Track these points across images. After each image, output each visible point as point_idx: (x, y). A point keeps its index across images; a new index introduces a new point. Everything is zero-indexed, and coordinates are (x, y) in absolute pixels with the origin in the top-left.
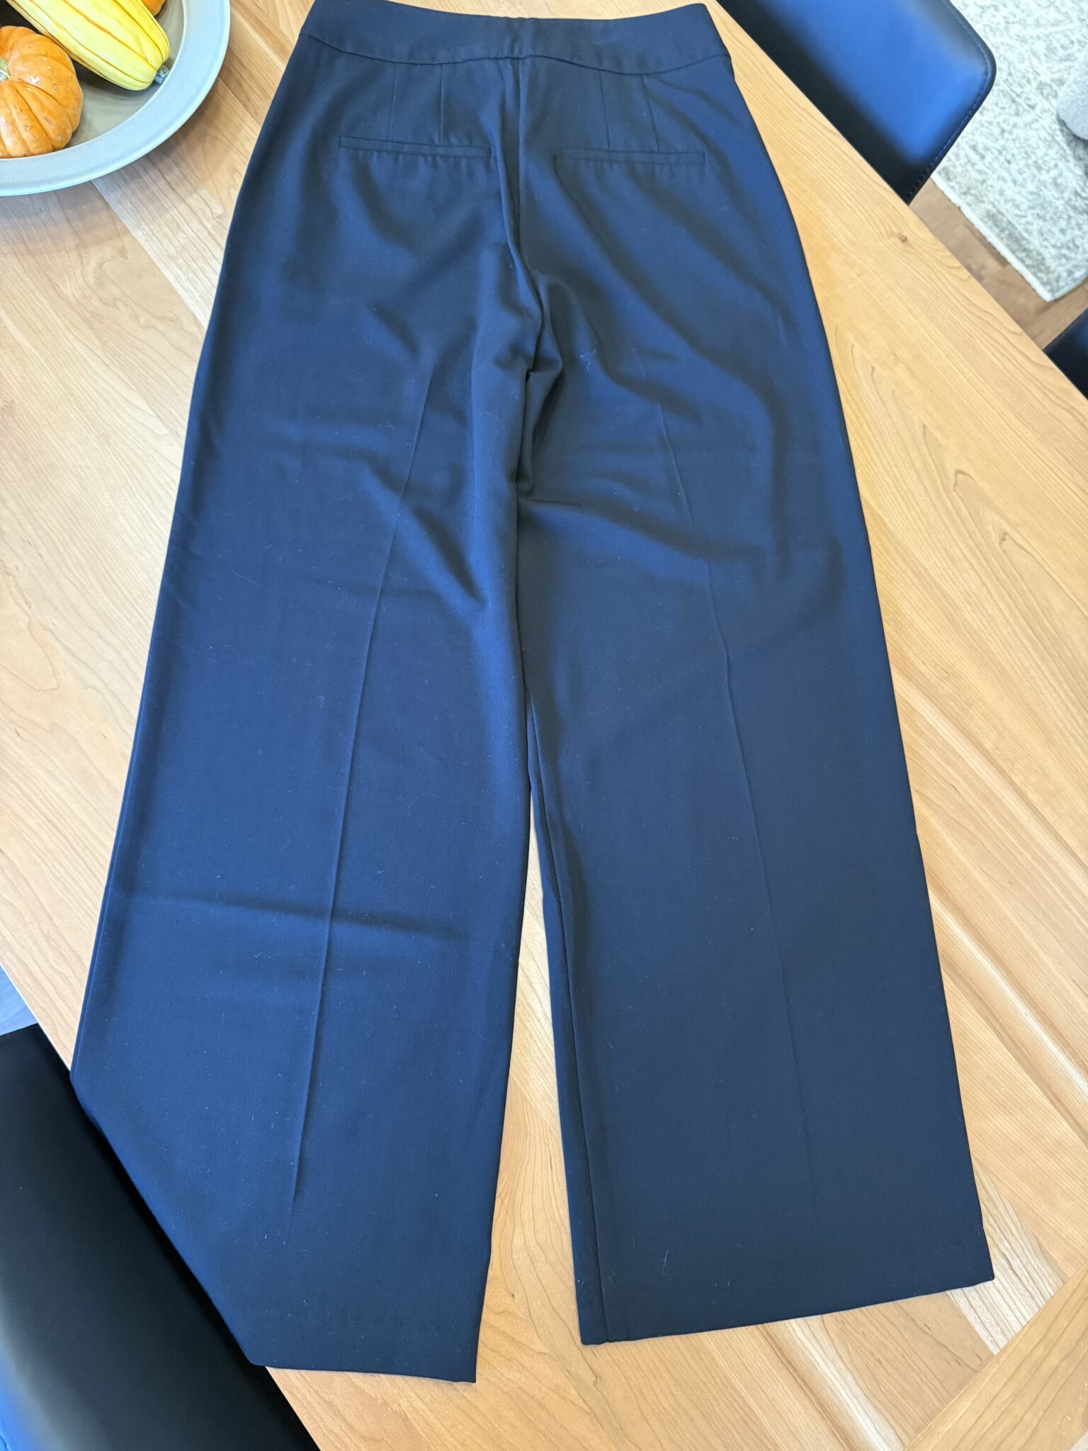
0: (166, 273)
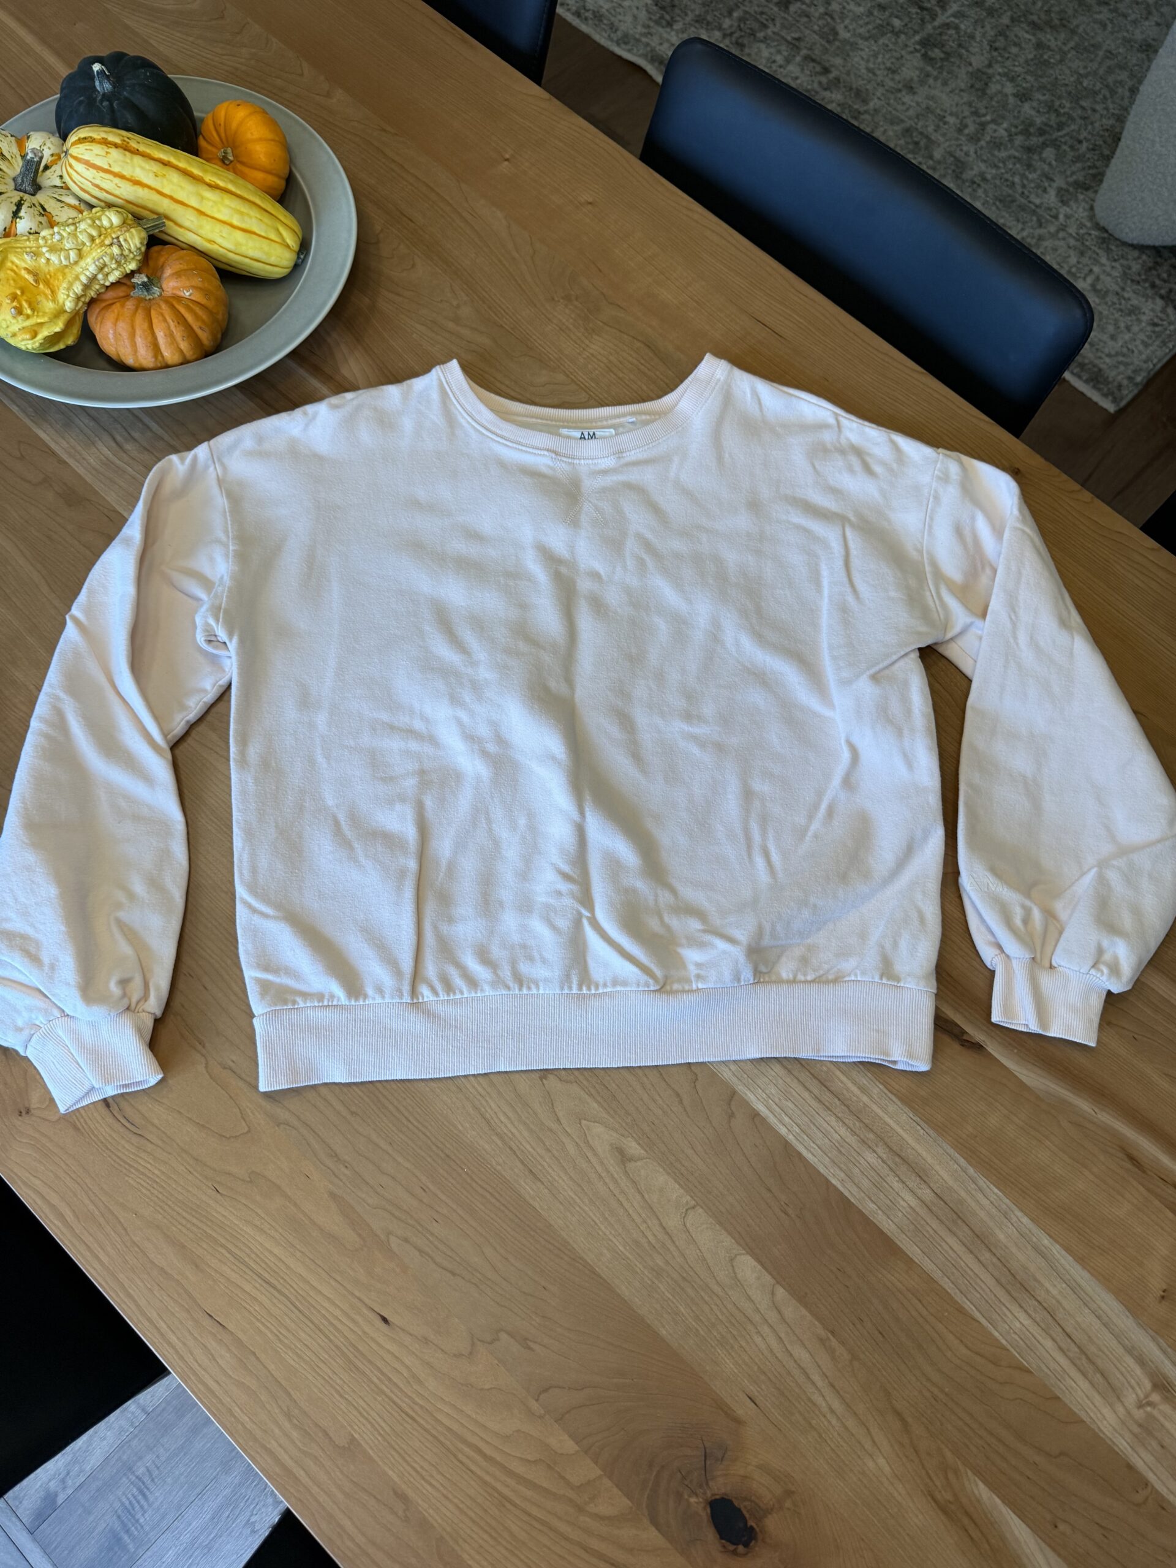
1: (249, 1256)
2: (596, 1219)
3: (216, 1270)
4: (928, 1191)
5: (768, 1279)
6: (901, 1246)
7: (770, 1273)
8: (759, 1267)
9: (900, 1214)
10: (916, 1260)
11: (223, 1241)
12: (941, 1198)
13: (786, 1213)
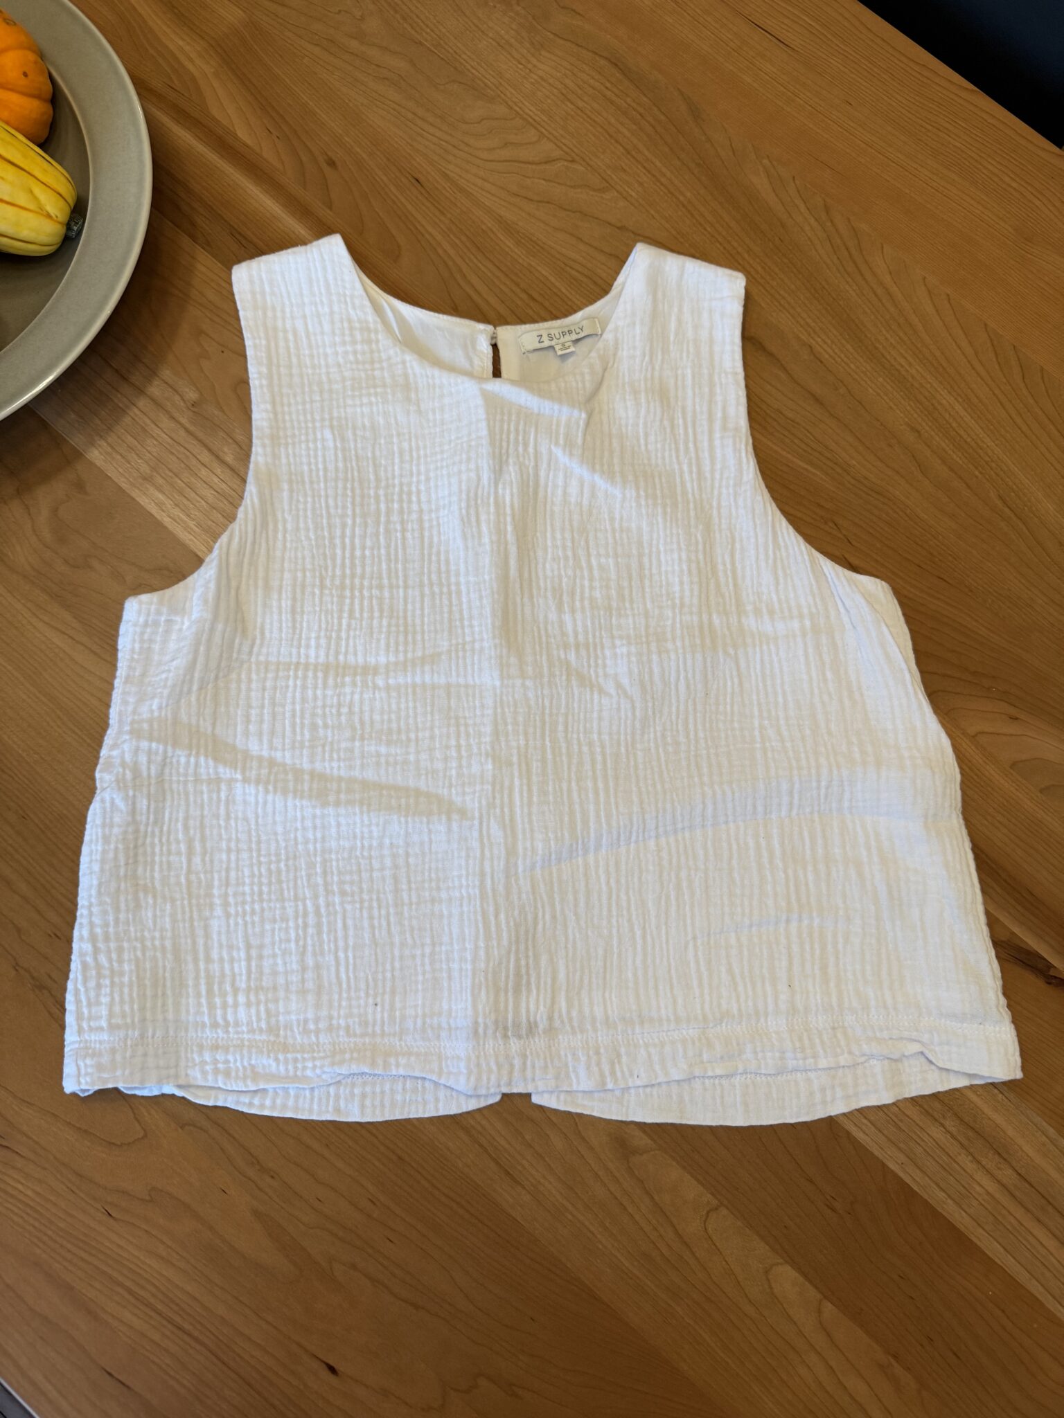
0: (143, 501)
1: (153, 1295)
2: (592, 1229)
3: (113, 1316)
4: (1010, 1172)
5: (812, 1293)
6: (979, 1243)
7: (816, 1288)
8: (801, 1279)
9: (975, 1203)
10: (997, 1260)
11: (121, 1279)
12: (1026, 1180)
13: (833, 1210)
